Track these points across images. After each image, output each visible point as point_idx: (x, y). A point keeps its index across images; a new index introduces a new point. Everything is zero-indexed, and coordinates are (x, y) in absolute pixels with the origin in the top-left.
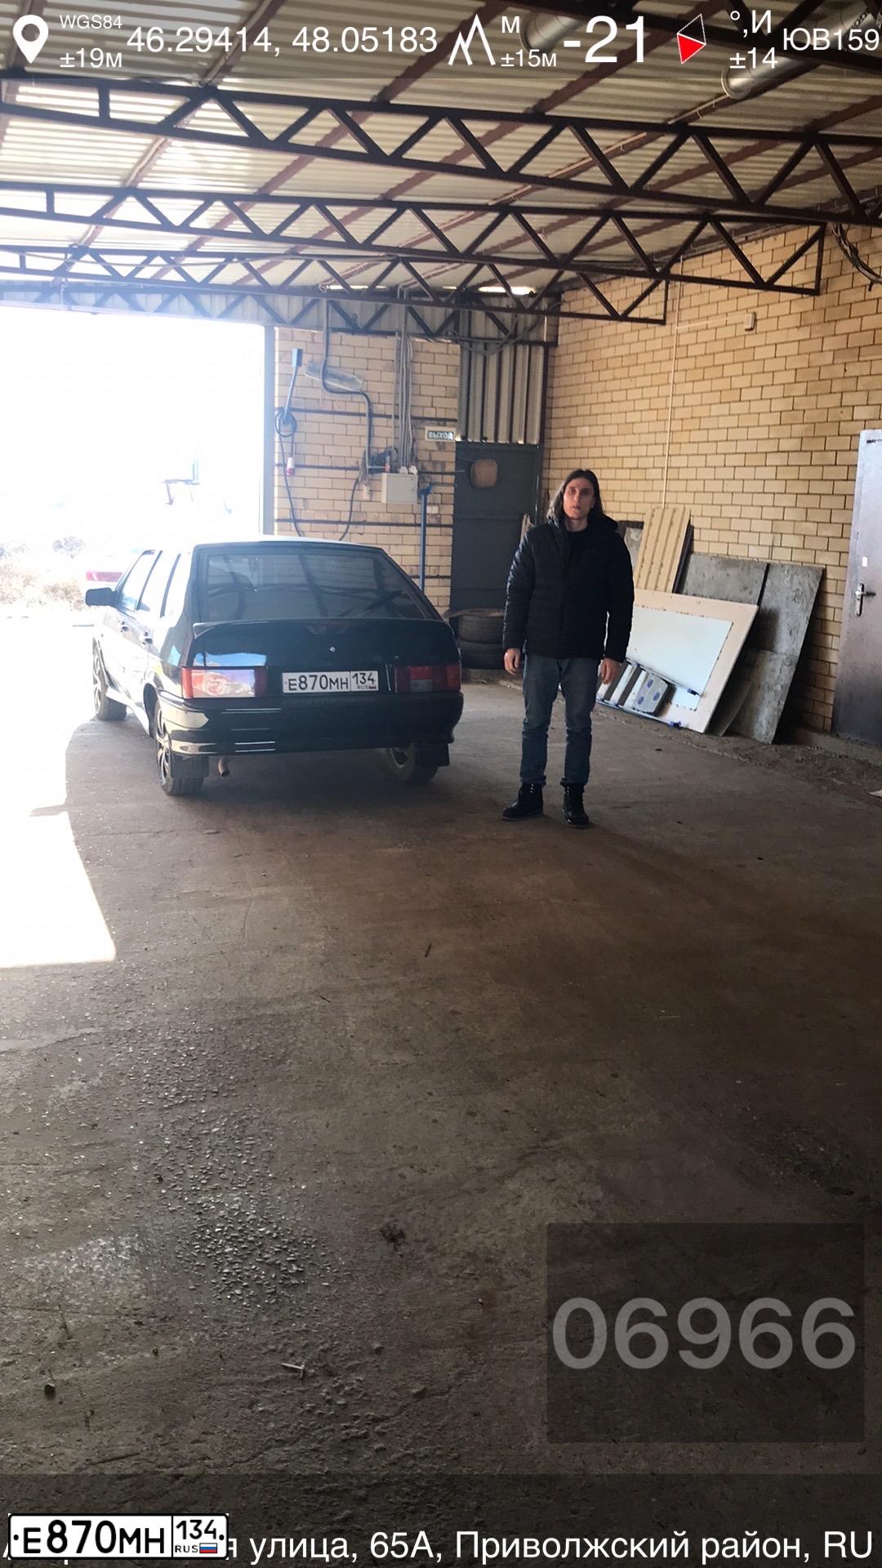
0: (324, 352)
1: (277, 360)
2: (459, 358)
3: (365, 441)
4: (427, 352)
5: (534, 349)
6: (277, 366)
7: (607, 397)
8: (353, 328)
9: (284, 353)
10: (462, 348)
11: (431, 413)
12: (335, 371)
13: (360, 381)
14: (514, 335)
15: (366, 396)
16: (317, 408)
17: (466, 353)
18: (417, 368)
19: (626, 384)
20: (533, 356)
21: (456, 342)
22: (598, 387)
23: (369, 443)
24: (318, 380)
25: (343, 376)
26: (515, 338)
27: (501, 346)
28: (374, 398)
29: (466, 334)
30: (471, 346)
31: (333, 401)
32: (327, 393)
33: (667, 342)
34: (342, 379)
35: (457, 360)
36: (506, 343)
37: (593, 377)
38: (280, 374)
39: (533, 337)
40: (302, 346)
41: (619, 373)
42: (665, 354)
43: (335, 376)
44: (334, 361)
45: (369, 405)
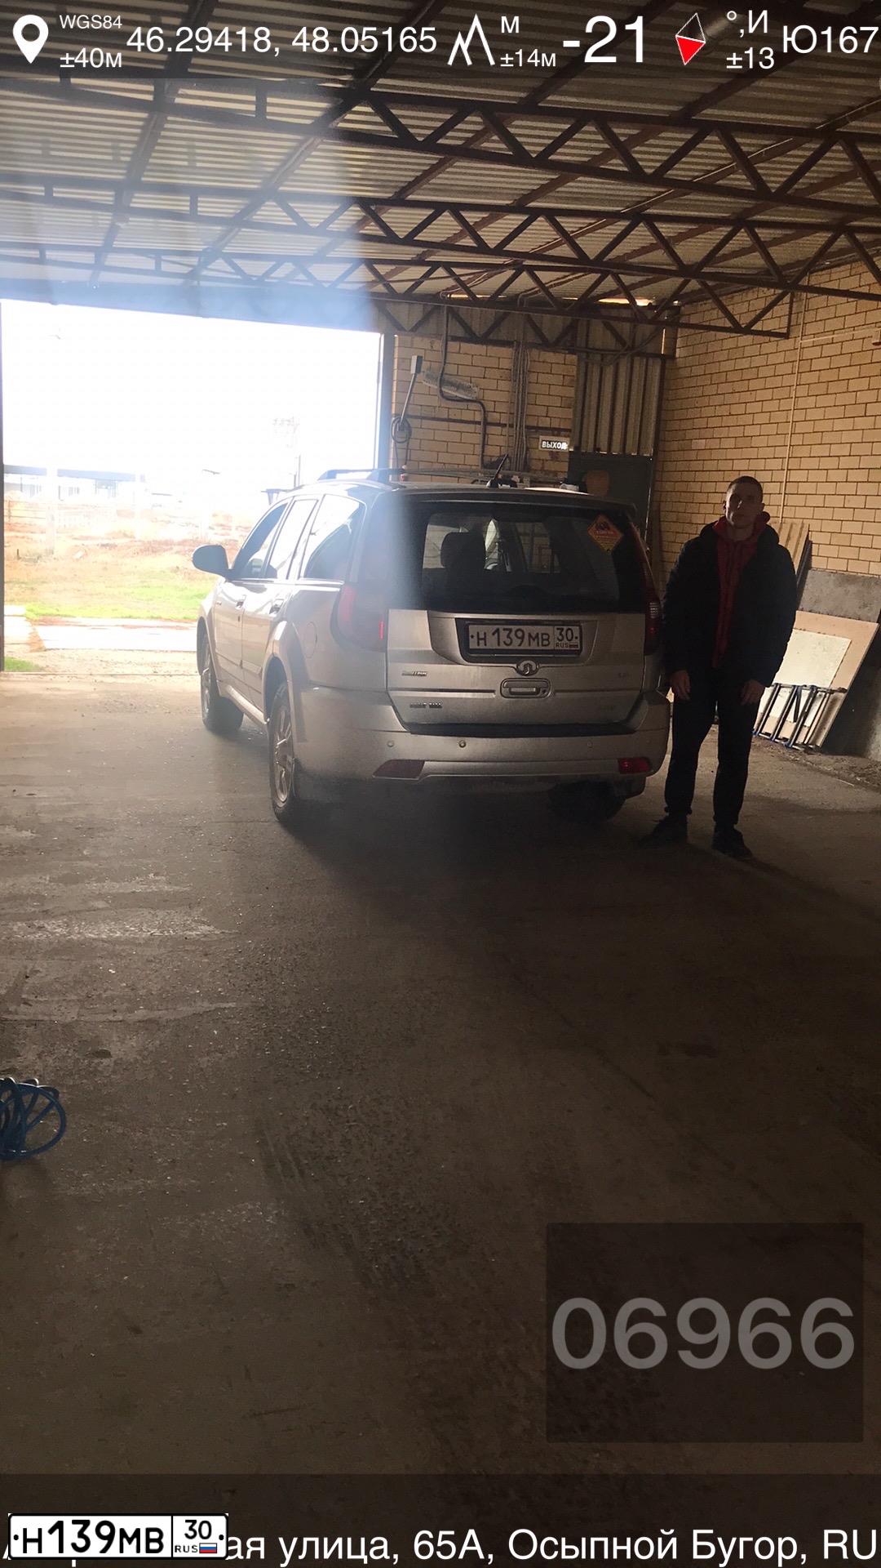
0: (443, 361)
1: (396, 367)
2: (575, 368)
3: (478, 449)
4: (543, 362)
5: (651, 361)
6: (396, 372)
7: (724, 410)
8: (472, 338)
9: (402, 360)
10: (579, 360)
11: (546, 422)
12: (453, 379)
13: (476, 389)
14: (632, 348)
15: (480, 403)
16: (433, 415)
17: (583, 364)
18: (533, 378)
19: (747, 397)
20: (650, 367)
21: (572, 352)
22: (717, 400)
23: (483, 451)
24: (435, 387)
25: (460, 384)
26: (632, 350)
27: (619, 358)
28: (490, 406)
29: (583, 345)
30: (588, 357)
31: (449, 408)
32: (444, 400)
33: (790, 356)
34: (458, 387)
35: (573, 371)
36: (624, 355)
37: (712, 390)
38: (398, 381)
39: (650, 349)
40: (422, 353)
41: (738, 387)
42: (787, 368)
43: (452, 384)
44: (451, 369)
45: (484, 414)
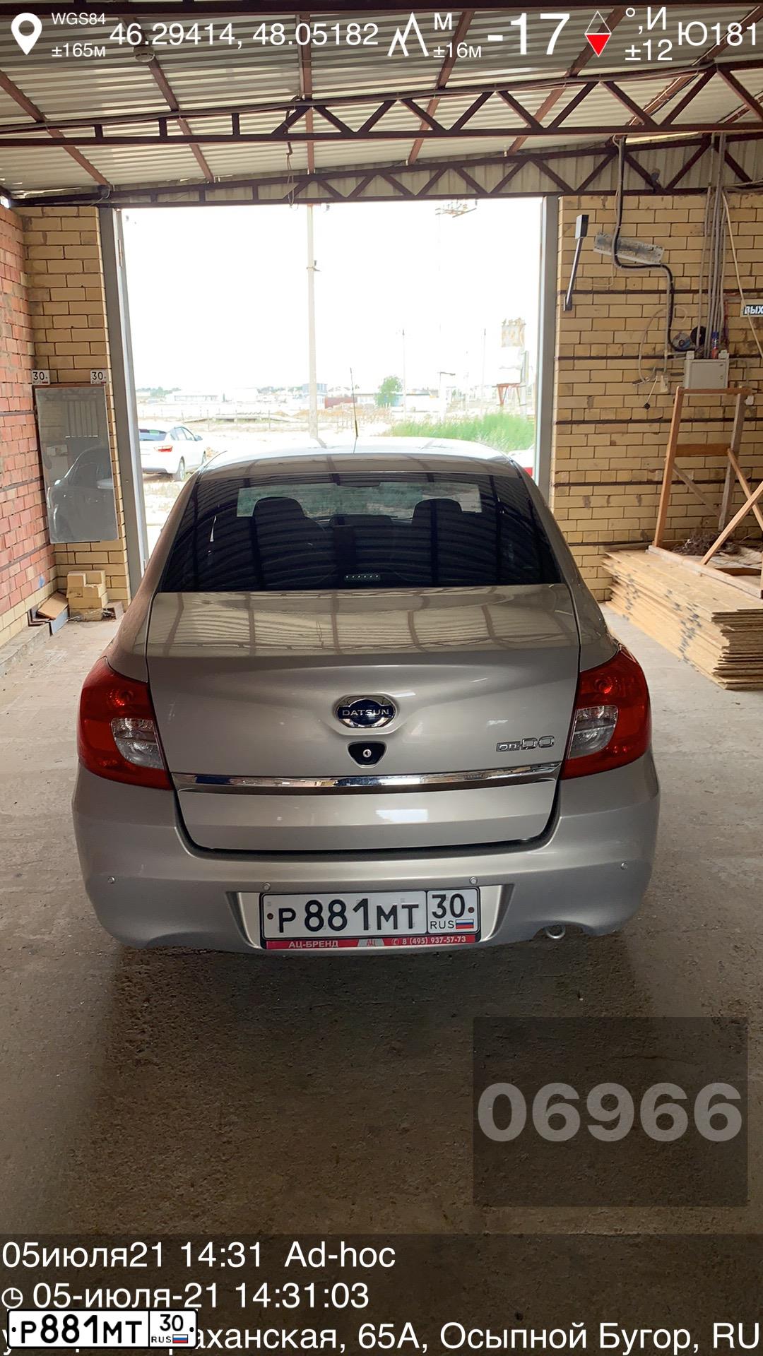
0: (617, 221)
1: (560, 235)
3: (664, 324)
4: (746, 208)
6: (560, 242)
8: (654, 189)
9: (570, 225)
11: (749, 283)
12: (630, 242)
13: (661, 252)
15: (664, 266)
16: (607, 288)
23: (670, 326)
24: (609, 253)
25: (639, 248)
28: (677, 271)
31: (626, 278)
32: (620, 268)
34: (638, 251)
38: (564, 251)
40: (589, 215)
43: (629, 248)
44: (627, 230)
45: (671, 280)
